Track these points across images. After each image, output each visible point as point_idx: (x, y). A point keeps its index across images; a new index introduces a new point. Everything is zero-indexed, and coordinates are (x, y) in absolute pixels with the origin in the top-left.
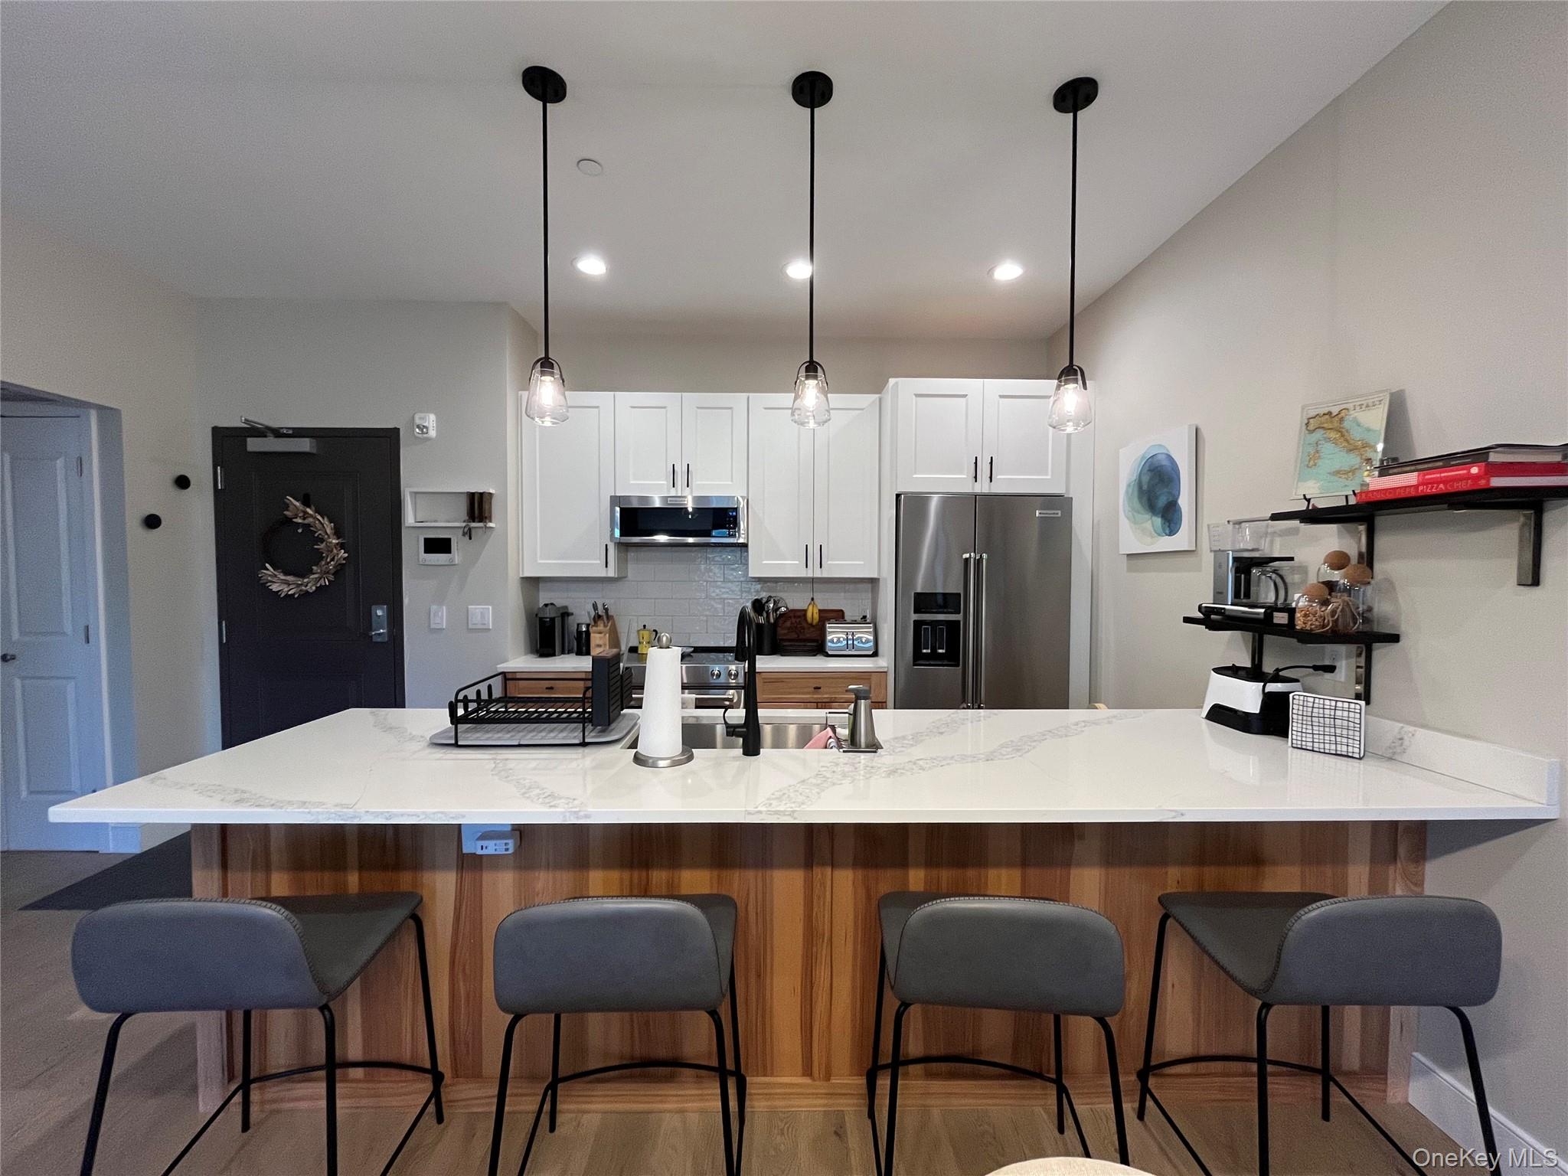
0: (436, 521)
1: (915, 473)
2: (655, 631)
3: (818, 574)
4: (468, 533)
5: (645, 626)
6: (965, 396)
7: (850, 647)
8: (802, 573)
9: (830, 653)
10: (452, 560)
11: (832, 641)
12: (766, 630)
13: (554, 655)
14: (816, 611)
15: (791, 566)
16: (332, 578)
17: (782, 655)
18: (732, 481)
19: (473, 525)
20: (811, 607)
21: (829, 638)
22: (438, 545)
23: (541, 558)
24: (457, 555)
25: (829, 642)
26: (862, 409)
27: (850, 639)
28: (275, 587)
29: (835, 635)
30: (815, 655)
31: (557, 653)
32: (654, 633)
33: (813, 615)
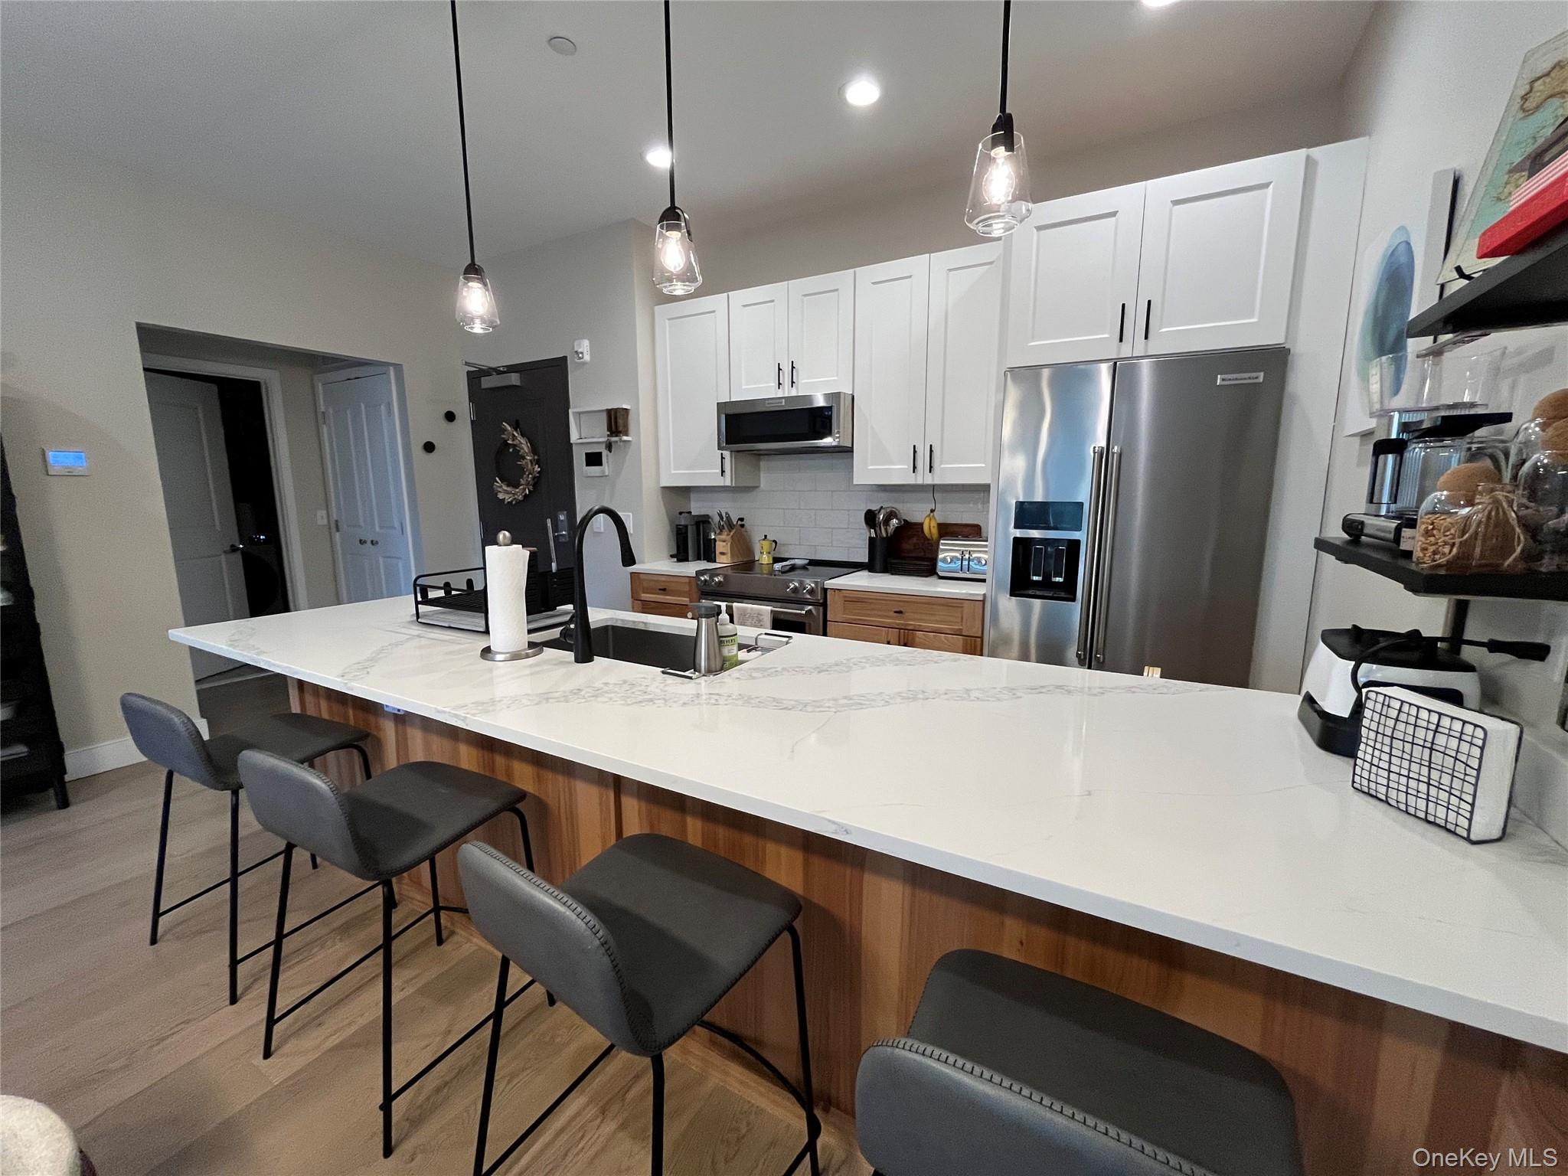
0: (593, 437)
1: (1033, 339)
2: (775, 541)
3: (929, 480)
4: (609, 446)
5: (766, 536)
6: (1114, 214)
7: (965, 567)
8: (910, 479)
9: (941, 574)
10: (603, 471)
11: (944, 560)
12: (878, 543)
13: (687, 560)
14: (933, 524)
15: (898, 473)
16: (531, 488)
17: (892, 574)
18: (837, 376)
19: (614, 439)
20: (927, 520)
21: (941, 556)
22: (594, 459)
23: (674, 470)
24: (606, 468)
25: (940, 561)
26: (991, 263)
27: (966, 560)
28: (501, 496)
29: (948, 553)
30: (926, 577)
31: (690, 559)
32: (774, 544)
33: (930, 528)
